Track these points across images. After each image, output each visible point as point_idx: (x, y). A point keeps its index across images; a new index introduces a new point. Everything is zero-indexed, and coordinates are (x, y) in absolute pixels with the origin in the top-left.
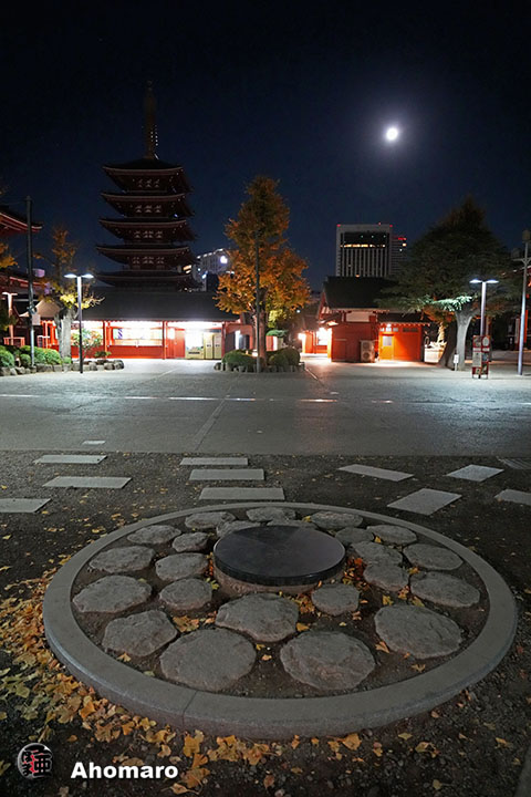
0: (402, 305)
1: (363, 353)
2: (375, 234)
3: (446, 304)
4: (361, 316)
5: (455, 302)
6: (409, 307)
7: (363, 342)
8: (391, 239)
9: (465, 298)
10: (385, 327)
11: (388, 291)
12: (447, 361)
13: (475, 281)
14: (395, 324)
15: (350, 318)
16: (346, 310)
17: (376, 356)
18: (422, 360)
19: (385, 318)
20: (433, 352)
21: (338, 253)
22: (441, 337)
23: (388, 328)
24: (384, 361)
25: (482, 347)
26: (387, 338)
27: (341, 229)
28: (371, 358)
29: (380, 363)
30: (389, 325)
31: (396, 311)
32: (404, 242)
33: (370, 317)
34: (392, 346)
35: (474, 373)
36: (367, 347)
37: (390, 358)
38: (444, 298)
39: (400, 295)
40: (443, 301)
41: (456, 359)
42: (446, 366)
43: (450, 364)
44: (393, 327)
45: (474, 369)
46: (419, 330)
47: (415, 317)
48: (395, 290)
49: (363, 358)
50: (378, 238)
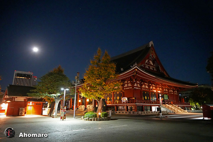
0: (38, 96)
1: (20, 112)
2: (27, 75)
3: (52, 96)
4: (21, 99)
5: (55, 95)
6: (40, 96)
7: (20, 108)
8: (32, 77)
9: (59, 94)
10: (30, 103)
11: (33, 90)
12: (51, 115)
13: (62, 89)
14: (33, 102)
15: (16, 100)
16: (15, 97)
17: (25, 114)
18: (42, 114)
19: (30, 100)
20: (46, 111)
21: (14, 79)
22: (48, 106)
23: (31, 103)
24: (28, 115)
25: (64, 110)
26: (30, 107)
27: (16, 72)
28: (23, 114)
29: (26, 116)
30: (31, 102)
31: (34, 98)
32: (36, 78)
33: (24, 99)
34: (32, 110)
35: (61, 119)
36: (22, 110)
37: (30, 114)
38: (52, 94)
39: (36, 92)
40: (52, 95)
41: (54, 114)
42: (50, 116)
43: (52, 116)
44: (32, 103)
45: (61, 117)
46: (42, 104)
47: (41, 100)
48: (35, 91)
49: (20, 114)
50: (28, 76)
